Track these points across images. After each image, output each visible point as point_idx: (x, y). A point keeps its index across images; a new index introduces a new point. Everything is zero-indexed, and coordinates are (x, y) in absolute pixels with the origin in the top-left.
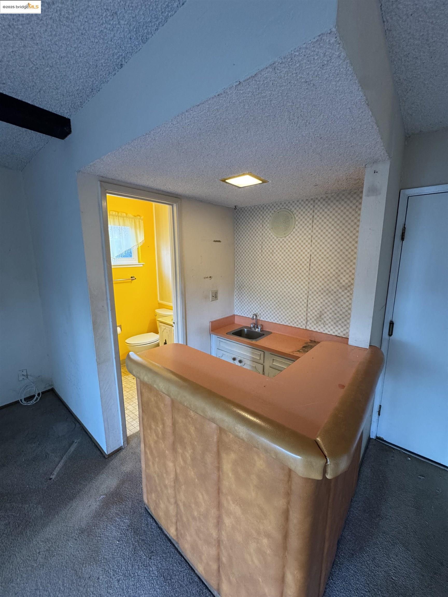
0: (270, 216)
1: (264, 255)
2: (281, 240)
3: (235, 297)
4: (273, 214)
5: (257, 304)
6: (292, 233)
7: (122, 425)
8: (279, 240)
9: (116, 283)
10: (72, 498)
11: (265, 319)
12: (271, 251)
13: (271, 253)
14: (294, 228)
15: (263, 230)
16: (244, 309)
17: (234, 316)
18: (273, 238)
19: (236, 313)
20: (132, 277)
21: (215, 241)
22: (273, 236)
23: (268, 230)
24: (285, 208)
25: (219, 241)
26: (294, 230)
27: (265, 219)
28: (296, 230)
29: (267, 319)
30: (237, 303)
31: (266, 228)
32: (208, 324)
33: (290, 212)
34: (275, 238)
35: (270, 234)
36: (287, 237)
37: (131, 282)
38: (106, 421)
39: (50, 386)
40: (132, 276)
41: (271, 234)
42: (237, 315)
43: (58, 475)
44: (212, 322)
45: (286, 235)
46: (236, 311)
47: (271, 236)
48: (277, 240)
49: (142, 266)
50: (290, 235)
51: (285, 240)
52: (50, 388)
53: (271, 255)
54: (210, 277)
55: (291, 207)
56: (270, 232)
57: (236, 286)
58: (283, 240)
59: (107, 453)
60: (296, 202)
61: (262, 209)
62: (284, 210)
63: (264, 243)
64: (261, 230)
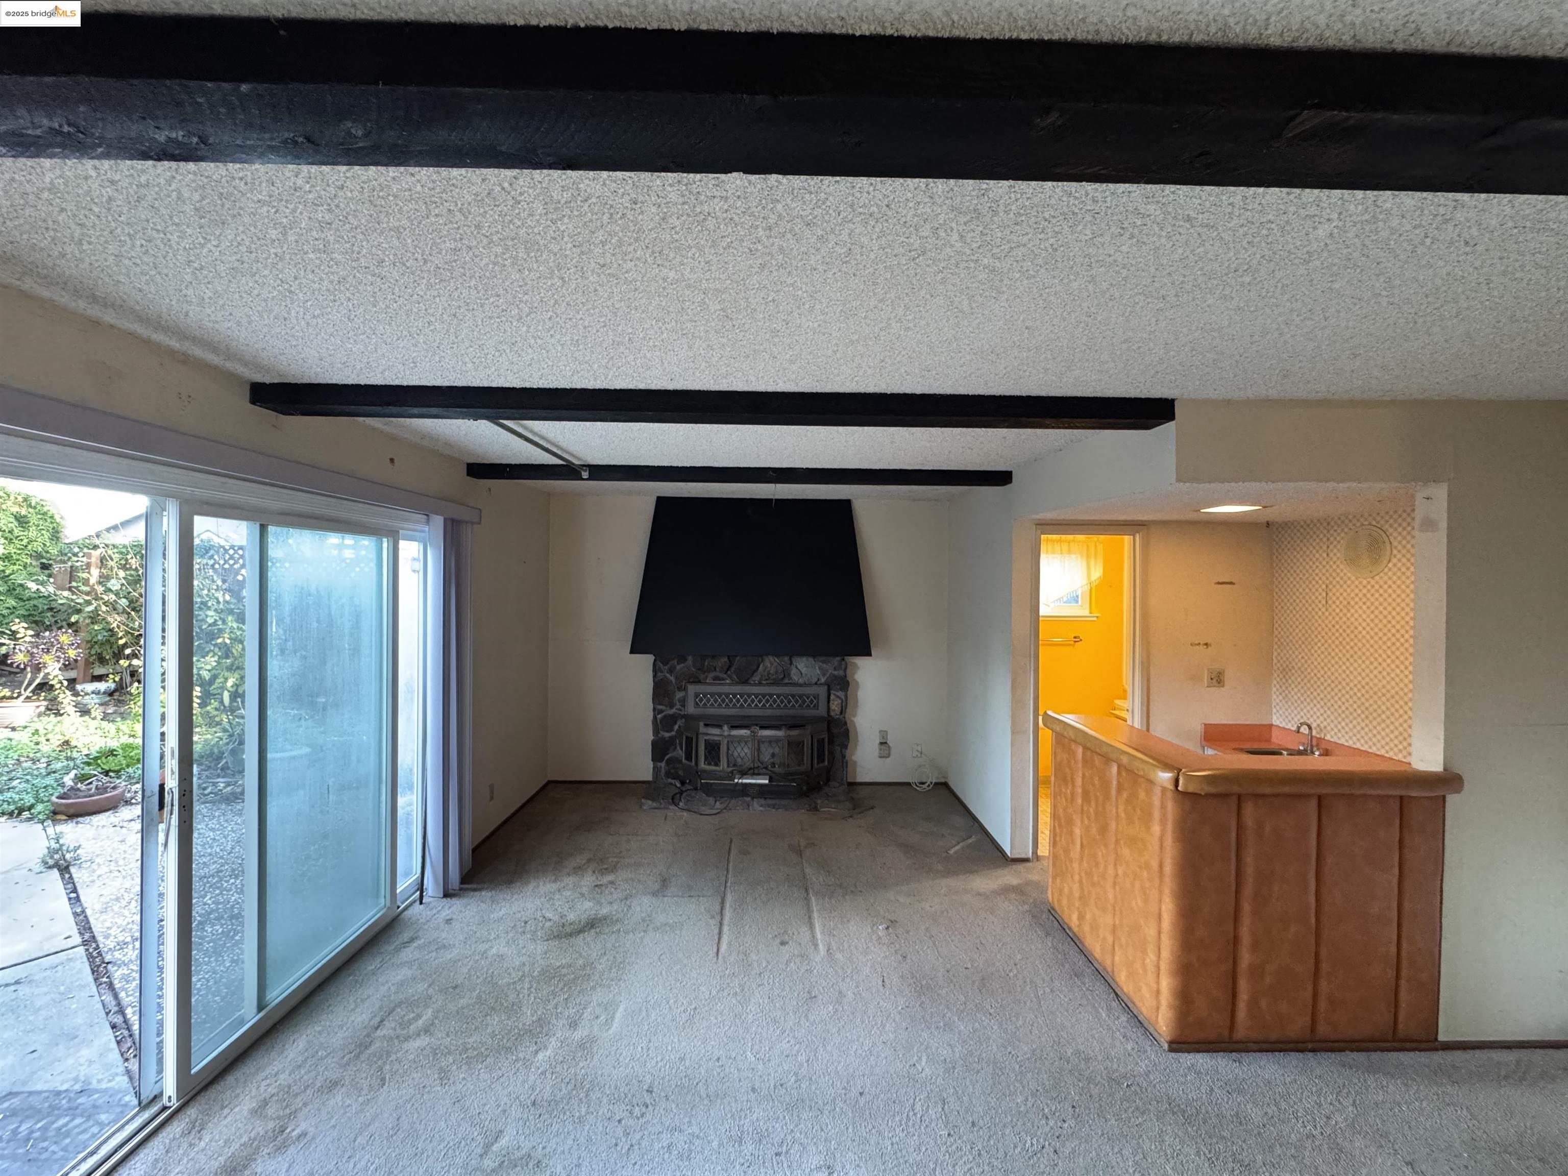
0: (1342, 538)
1: (1330, 610)
2: (1365, 582)
3: (1274, 689)
4: (1346, 533)
5: (1319, 706)
6: (1386, 570)
7: (1033, 826)
8: (1360, 583)
9: (1043, 645)
10: (971, 872)
11: (1335, 739)
12: (1345, 603)
13: (1345, 607)
14: (1390, 561)
15: (1327, 563)
16: (1293, 715)
17: (1271, 726)
18: (1349, 578)
19: (1276, 721)
20: (1075, 638)
21: (1219, 583)
22: (1349, 575)
23: (1338, 563)
24: (1370, 524)
25: (1231, 583)
26: (1390, 565)
27: (1332, 543)
28: (1395, 565)
29: (1339, 738)
30: (1278, 701)
31: (1335, 559)
32: (1199, 727)
33: (1380, 531)
34: (1353, 578)
35: (1342, 570)
36: (1377, 578)
37: (1073, 646)
38: (1014, 811)
39: (944, 777)
40: (1076, 635)
41: (1345, 571)
42: (1277, 726)
43: (955, 853)
44: (1207, 726)
45: (1374, 573)
46: (1274, 718)
47: (1345, 574)
48: (1357, 582)
49: (1095, 619)
50: (1382, 574)
51: (1373, 582)
52: (943, 780)
53: (1345, 611)
54: (1206, 644)
55: (1382, 522)
56: (1342, 567)
57: (1275, 668)
58: (1369, 583)
59: (1009, 854)
60: (1391, 513)
61: (1325, 524)
62: (1369, 527)
63: (1331, 587)
64: (1324, 563)
